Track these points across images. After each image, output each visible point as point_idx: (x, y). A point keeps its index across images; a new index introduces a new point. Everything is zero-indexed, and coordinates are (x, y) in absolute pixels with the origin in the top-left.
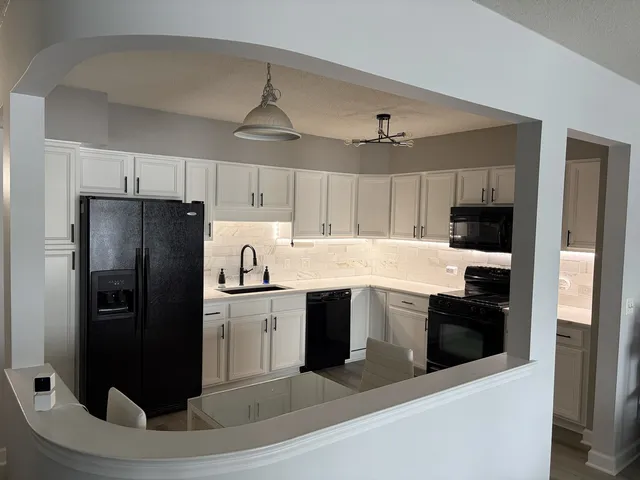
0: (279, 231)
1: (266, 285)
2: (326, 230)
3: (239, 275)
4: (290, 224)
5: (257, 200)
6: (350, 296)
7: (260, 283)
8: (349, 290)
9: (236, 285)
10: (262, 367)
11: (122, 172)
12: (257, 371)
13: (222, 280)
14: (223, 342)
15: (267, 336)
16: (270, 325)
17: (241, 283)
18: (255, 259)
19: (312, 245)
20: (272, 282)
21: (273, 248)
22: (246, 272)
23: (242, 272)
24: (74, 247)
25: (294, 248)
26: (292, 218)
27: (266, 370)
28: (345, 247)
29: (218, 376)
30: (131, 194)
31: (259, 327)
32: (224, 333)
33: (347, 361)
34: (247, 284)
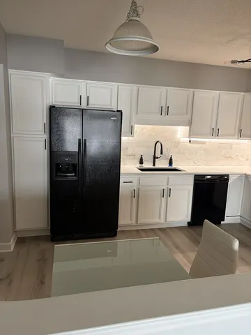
0: (181, 132)
1: (170, 167)
2: (215, 133)
3: (152, 160)
4: (188, 127)
5: (164, 110)
6: (228, 180)
7: (166, 166)
8: (228, 175)
9: (150, 166)
10: (160, 218)
11: (79, 93)
12: (156, 220)
13: (141, 162)
14: (135, 200)
15: (164, 199)
16: (167, 193)
17: (154, 165)
18: (162, 150)
19: (204, 143)
20: (174, 166)
21: (177, 144)
22: (157, 158)
23: (155, 158)
24: (46, 136)
25: (191, 145)
26: (190, 123)
27: (162, 221)
28: (231, 146)
29: (131, 219)
30: (84, 106)
31: (159, 194)
32: (135, 195)
33: (222, 222)
34: (158, 166)
